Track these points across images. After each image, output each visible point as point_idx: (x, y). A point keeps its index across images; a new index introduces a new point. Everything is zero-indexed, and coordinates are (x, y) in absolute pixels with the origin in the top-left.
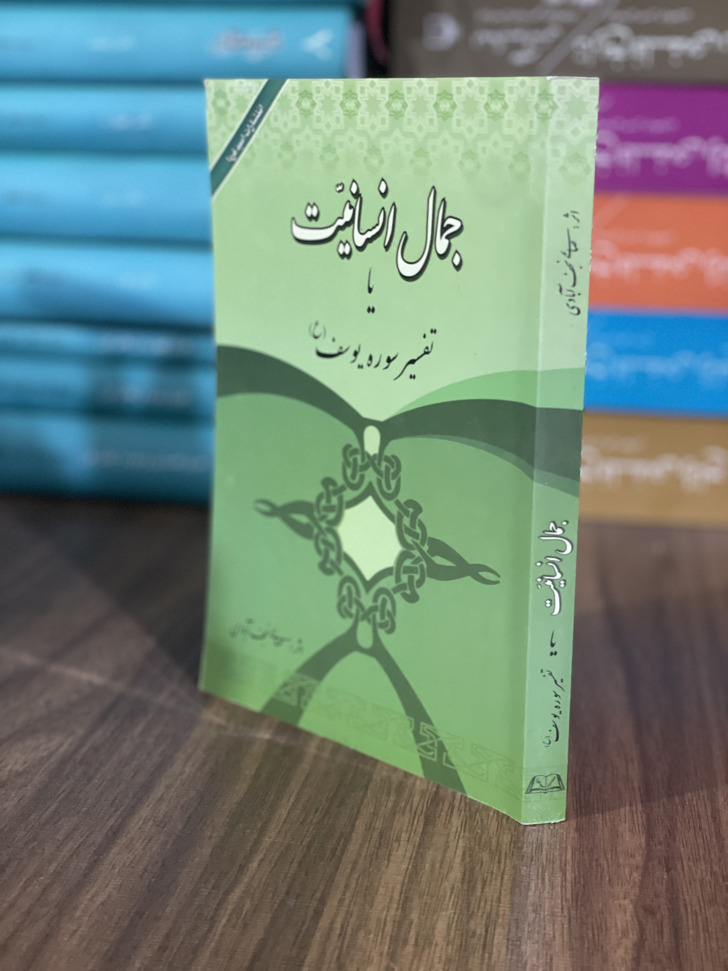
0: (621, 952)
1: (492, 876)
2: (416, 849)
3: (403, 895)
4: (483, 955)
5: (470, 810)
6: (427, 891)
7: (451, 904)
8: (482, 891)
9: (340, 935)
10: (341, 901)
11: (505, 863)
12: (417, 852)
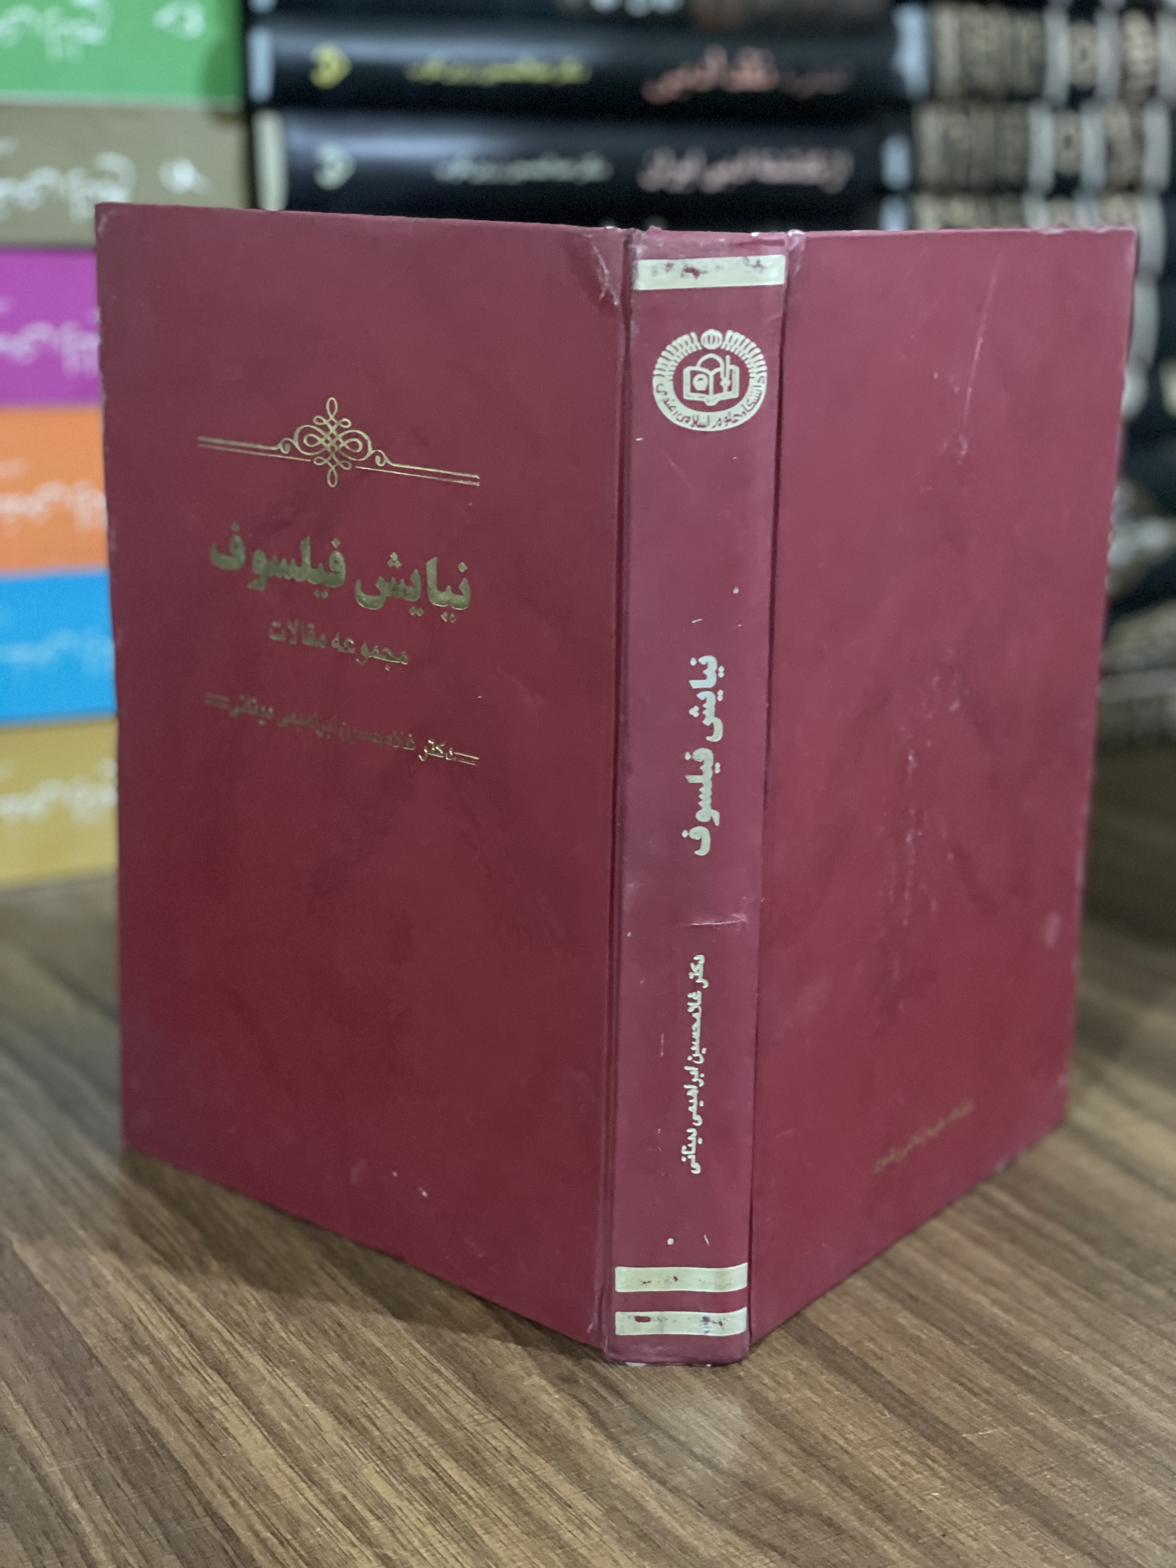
0: (588, 1435)
1: (367, 1406)
2: (247, 1411)
3: (296, 1469)
4: (461, 1499)
5: (255, 1340)
6: (318, 1454)
7: (360, 1456)
8: (378, 1429)
9: (282, 1543)
10: (234, 1503)
11: (366, 1388)
12: (253, 1414)
